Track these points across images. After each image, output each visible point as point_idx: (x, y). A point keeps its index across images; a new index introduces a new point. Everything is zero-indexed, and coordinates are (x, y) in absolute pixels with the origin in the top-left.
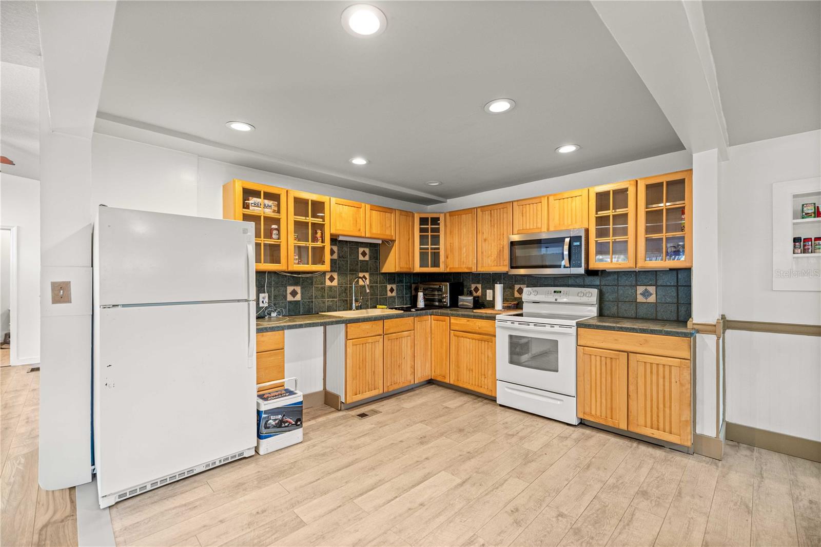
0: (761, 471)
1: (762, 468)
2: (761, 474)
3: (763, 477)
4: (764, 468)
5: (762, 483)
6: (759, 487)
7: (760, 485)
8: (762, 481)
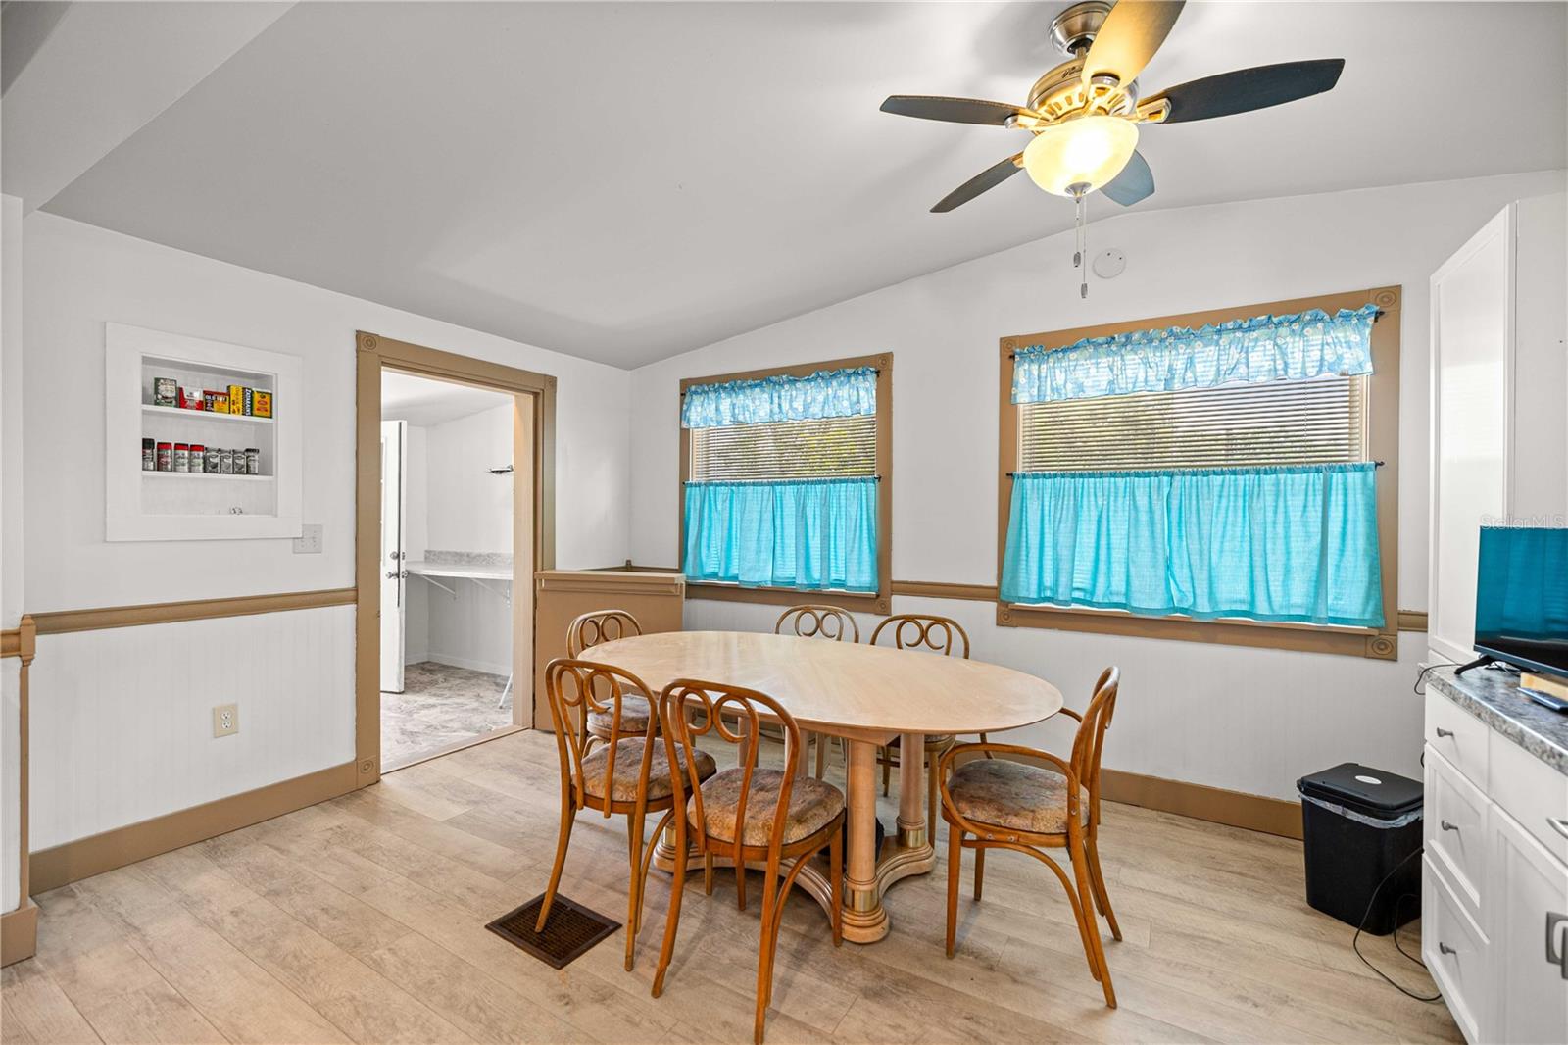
0: (124, 920)
1: (120, 915)
2: (130, 925)
3: (137, 929)
4: (122, 910)
5: (148, 938)
6: (151, 949)
7: (150, 944)
8: (144, 936)
